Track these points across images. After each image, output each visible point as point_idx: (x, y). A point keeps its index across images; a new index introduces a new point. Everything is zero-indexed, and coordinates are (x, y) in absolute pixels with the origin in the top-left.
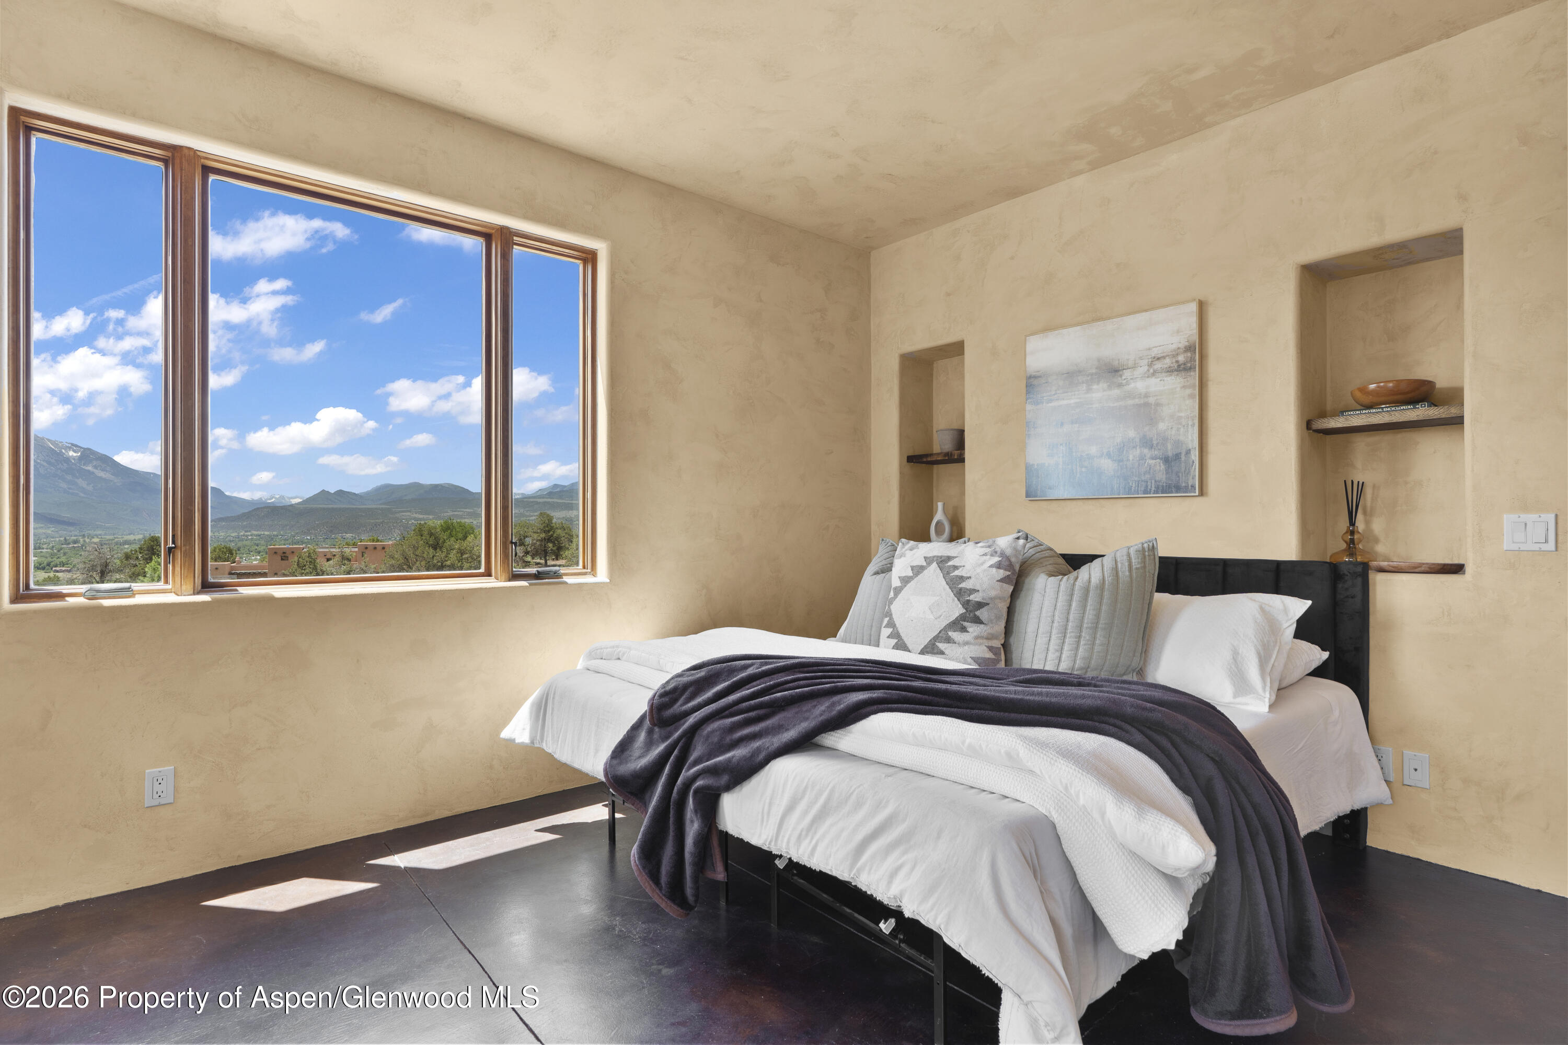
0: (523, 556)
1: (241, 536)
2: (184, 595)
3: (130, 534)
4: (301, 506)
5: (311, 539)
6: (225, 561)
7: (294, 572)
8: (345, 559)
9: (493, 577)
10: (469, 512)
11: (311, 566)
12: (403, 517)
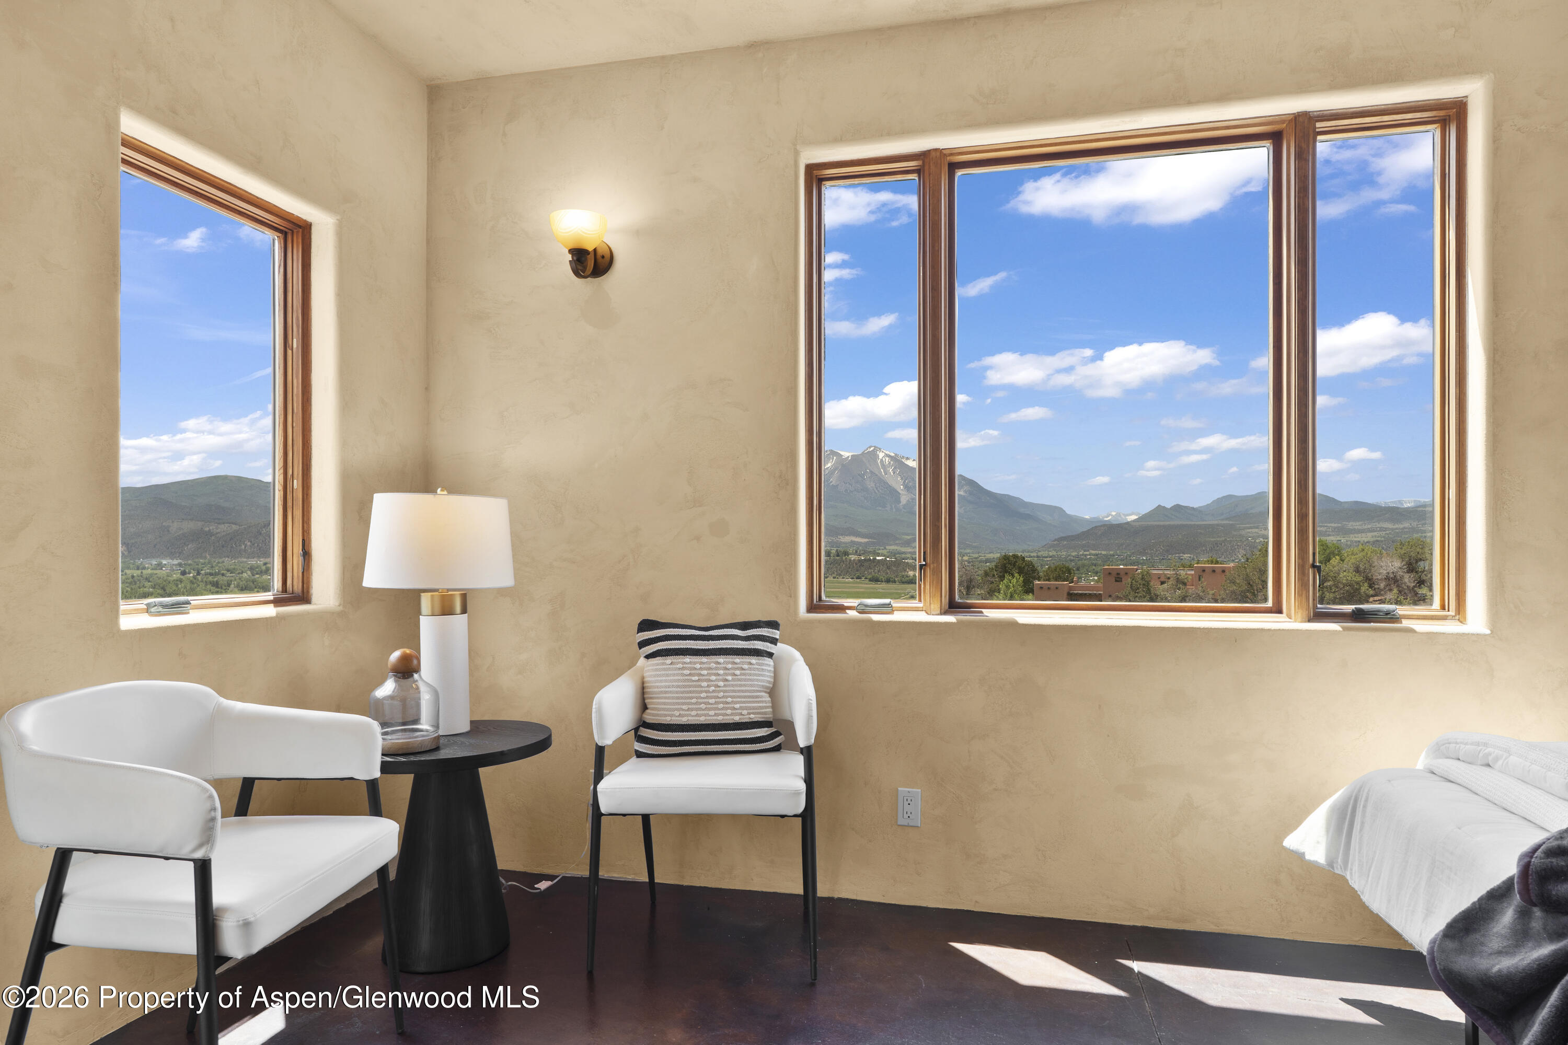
0: (1414, 587)
1: (1081, 555)
2: (933, 615)
3: (990, 553)
4: (1137, 524)
5: (1147, 559)
6: (1064, 581)
7: (1127, 595)
8: (1181, 582)
9: (1284, 615)
10: (1335, 528)
11: (1144, 589)
12: (1249, 534)
